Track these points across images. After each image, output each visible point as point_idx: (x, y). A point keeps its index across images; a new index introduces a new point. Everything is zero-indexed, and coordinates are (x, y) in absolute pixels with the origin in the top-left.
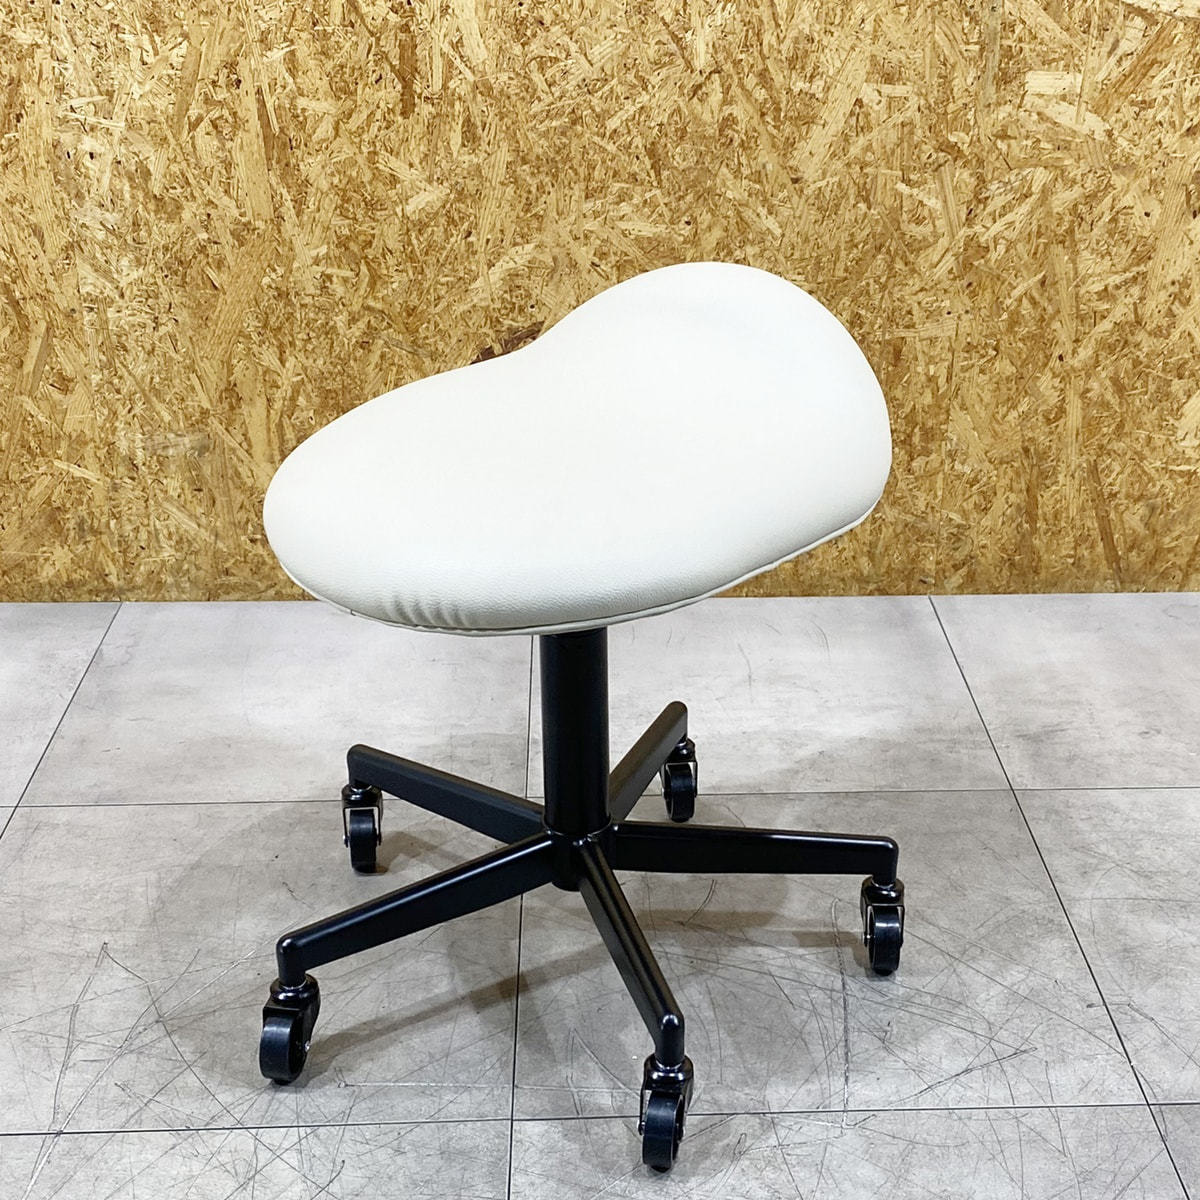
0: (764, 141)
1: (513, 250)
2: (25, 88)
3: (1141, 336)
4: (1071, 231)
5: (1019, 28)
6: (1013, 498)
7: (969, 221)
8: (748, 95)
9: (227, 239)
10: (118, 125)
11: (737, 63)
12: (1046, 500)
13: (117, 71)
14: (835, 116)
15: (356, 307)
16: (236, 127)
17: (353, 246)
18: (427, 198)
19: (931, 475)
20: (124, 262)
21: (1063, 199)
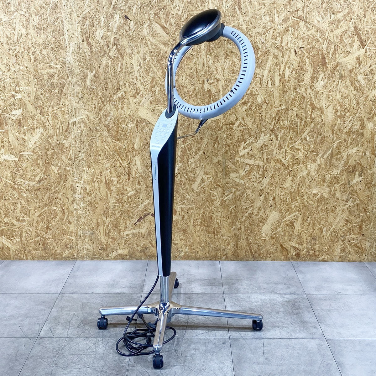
0: (187, 184)
1: (145, 201)
2: (68, 176)
3: (253, 216)
4: (239, 198)
5: (228, 167)
6: (233, 243)
7: (222, 197)
8: (184, 177)
9: (99, 199)
10: (82, 182)
11: (182, 172)
12: (239, 243)
13: (82, 174)
14: (199, 180)
15: (119, 210)
16: (101, 182)
17: (119, 201)
18: (131, 193)
19: (218, 239)
20: (82, 203)
21: (238, 193)
